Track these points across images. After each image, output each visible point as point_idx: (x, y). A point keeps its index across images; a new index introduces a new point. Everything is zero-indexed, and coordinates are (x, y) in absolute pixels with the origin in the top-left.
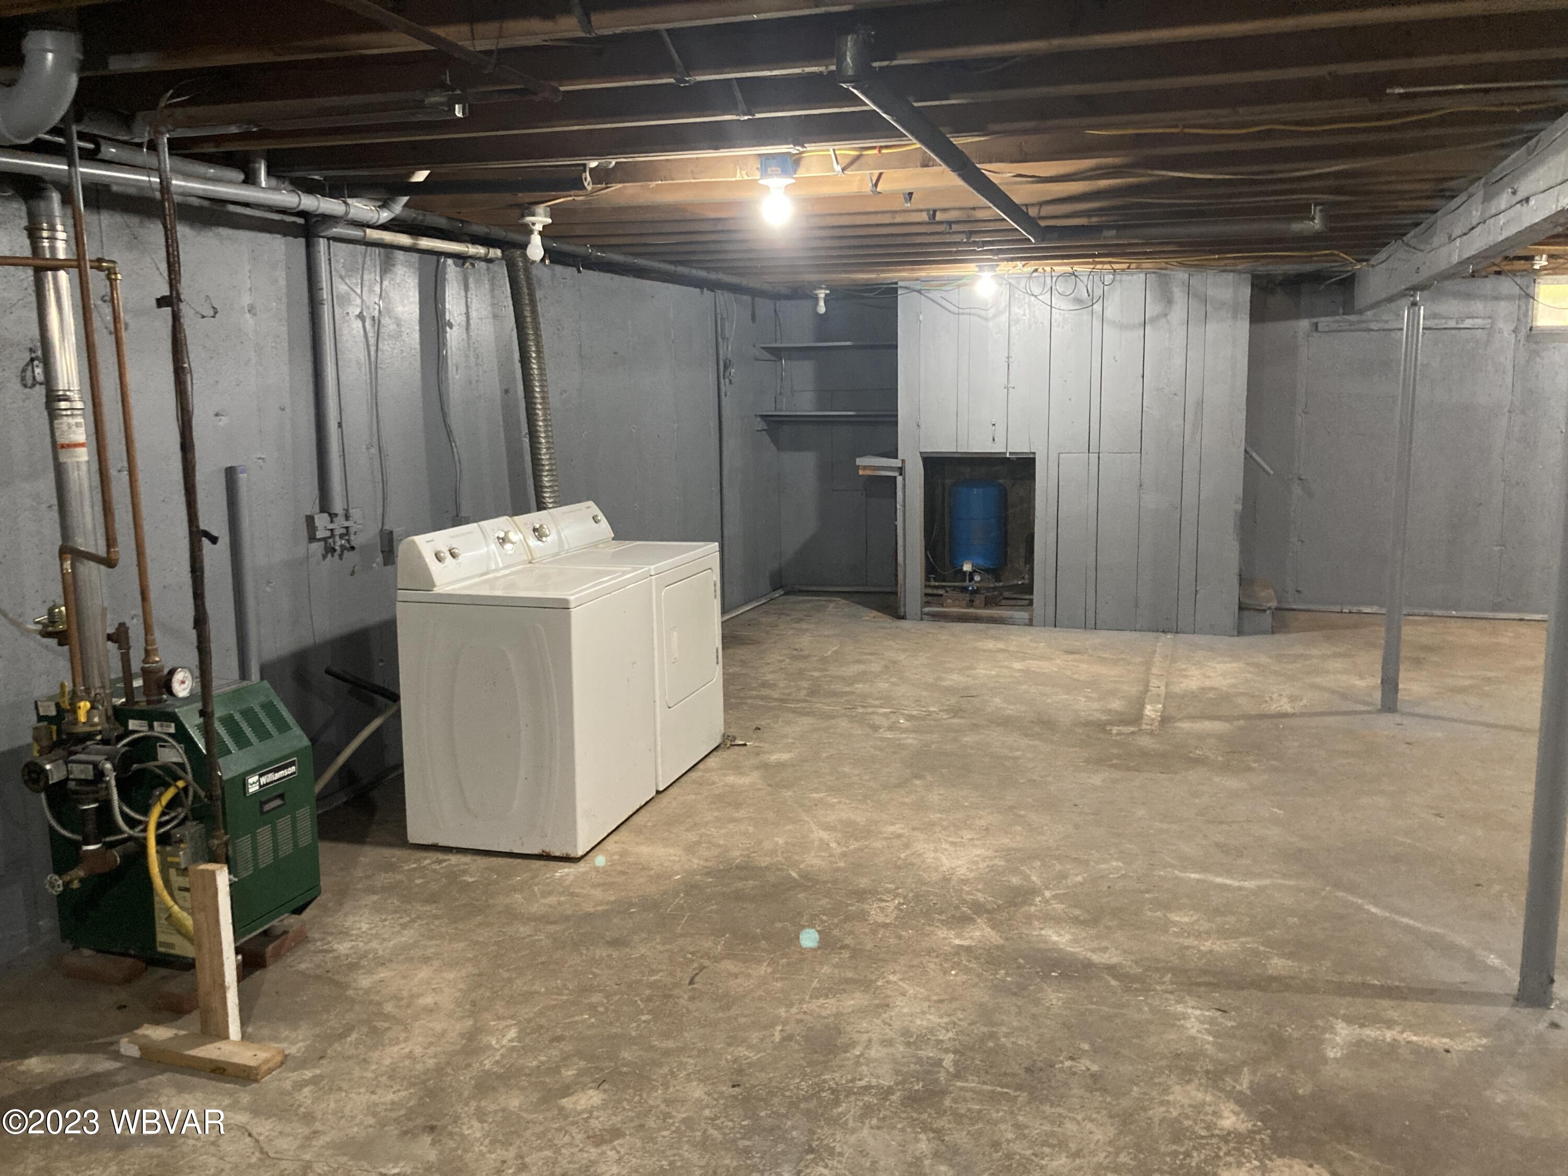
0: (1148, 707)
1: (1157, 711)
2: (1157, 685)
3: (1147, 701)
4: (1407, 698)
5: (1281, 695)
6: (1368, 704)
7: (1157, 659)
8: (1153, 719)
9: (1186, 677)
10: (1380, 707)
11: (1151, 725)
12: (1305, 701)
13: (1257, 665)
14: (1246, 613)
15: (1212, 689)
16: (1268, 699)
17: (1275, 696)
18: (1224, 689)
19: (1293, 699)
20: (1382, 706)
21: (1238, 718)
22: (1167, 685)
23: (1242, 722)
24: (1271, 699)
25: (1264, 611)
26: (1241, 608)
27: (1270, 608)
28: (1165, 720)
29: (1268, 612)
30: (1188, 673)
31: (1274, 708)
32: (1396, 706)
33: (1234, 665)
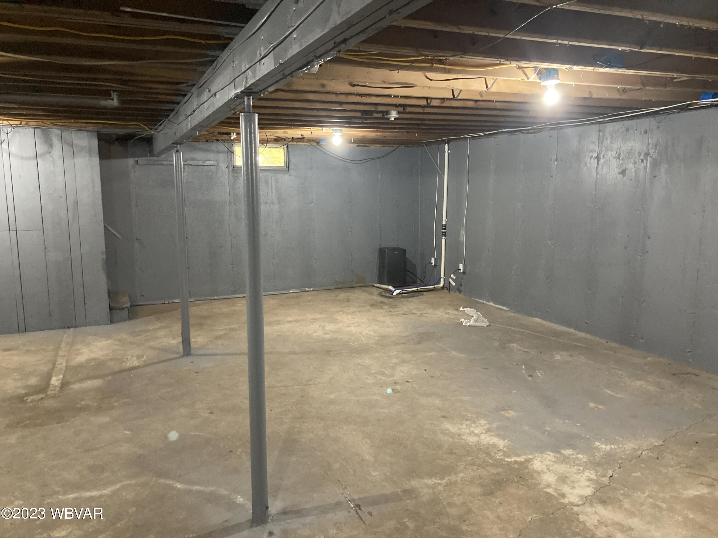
0: (54, 378)
1: (59, 380)
2: (61, 363)
3: (53, 374)
4: (196, 346)
5: (132, 356)
6: (177, 353)
7: (63, 345)
8: (56, 387)
9: (80, 354)
10: (182, 354)
11: (55, 390)
12: (145, 357)
13: (120, 340)
14: (114, 311)
15: (94, 359)
16: (125, 360)
17: (129, 357)
18: (102, 358)
19: (139, 357)
20: (184, 353)
21: (108, 375)
22: (67, 361)
23: (110, 378)
24: (127, 359)
25: (124, 309)
26: (111, 309)
27: (126, 307)
28: (64, 385)
29: (126, 309)
30: (80, 352)
31: (128, 364)
32: (190, 351)
33: (107, 342)
